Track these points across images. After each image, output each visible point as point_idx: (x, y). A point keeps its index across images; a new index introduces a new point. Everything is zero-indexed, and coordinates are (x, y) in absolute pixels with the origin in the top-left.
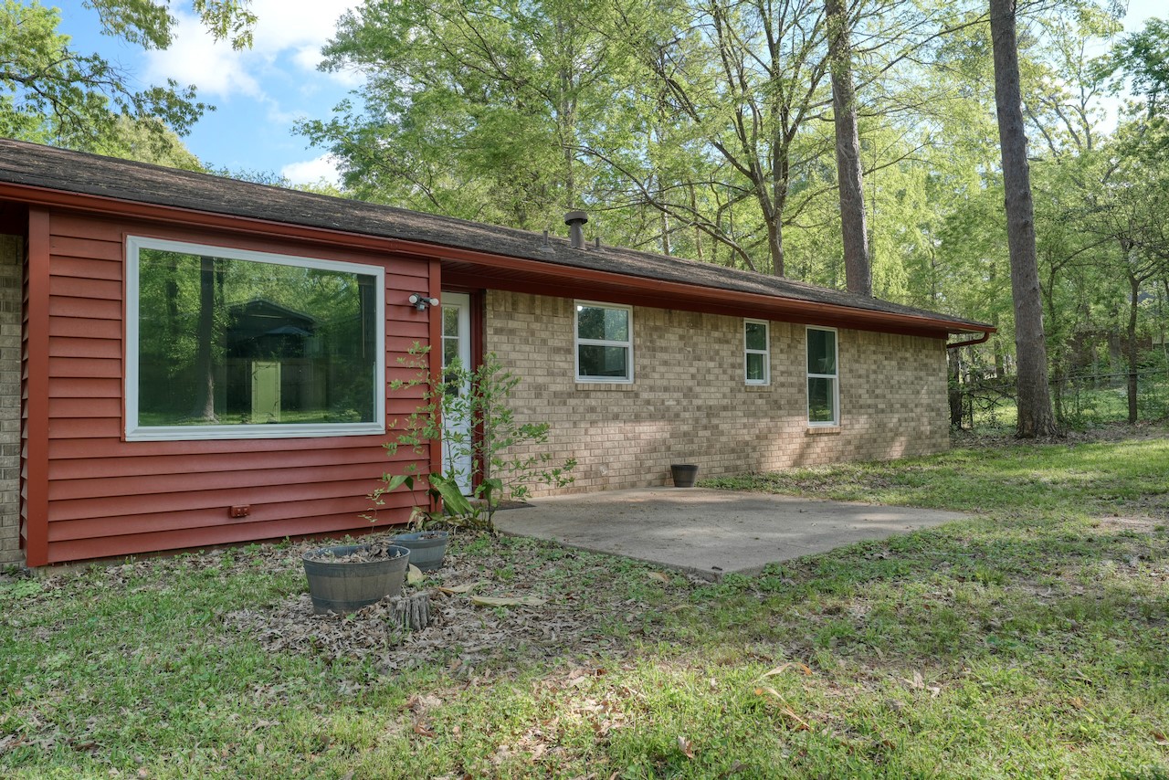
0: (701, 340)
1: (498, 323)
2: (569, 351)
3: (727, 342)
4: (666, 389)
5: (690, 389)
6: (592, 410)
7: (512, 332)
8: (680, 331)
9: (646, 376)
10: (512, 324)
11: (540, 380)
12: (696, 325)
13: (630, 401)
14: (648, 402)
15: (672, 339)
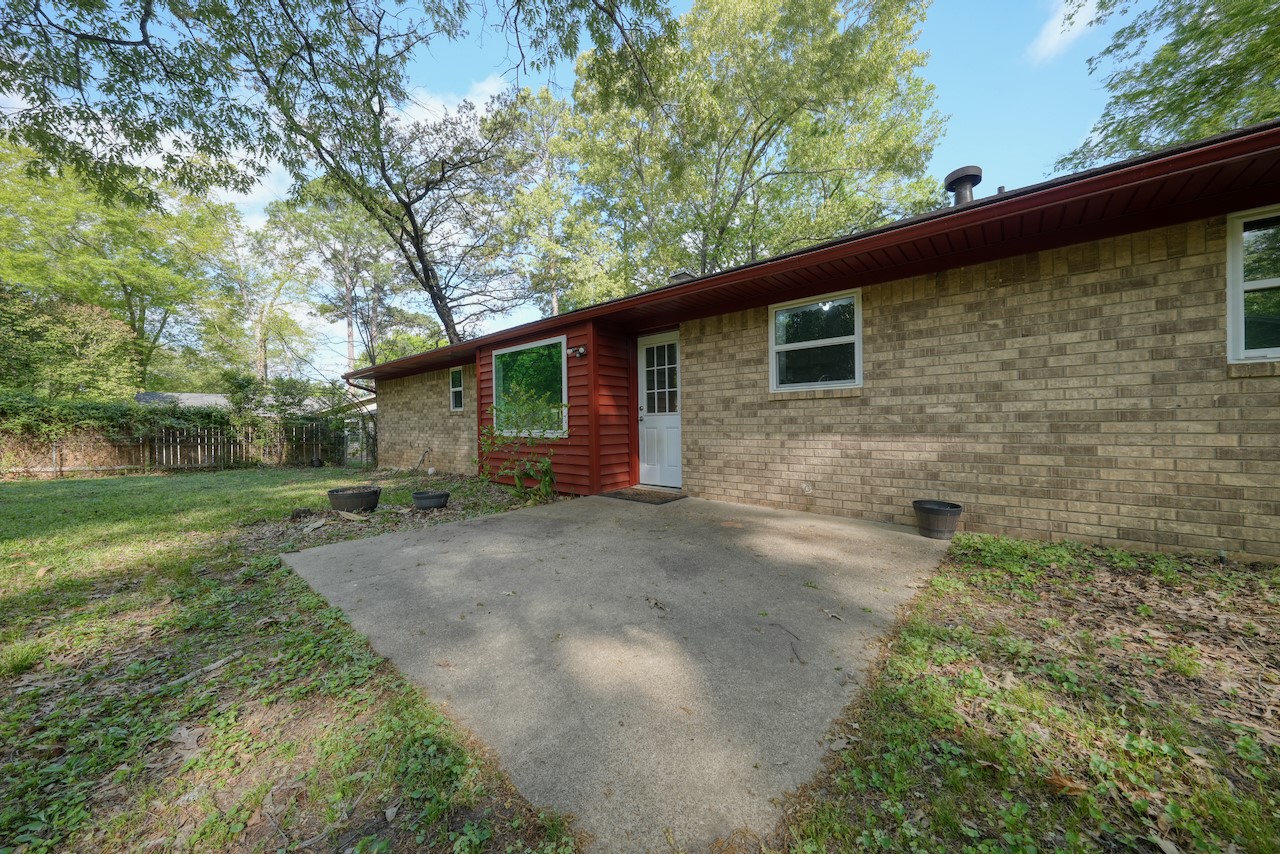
0: (1032, 302)
1: (689, 349)
2: (761, 360)
3: (1140, 284)
4: (929, 390)
5: (997, 387)
6: (792, 421)
7: (701, 354)
8: (970, 298)
9: (884, 375)
10: (700, 347)
11: (728, 394)
12: (1012, 279)
13: (854, 410)
14: (887, 410)
15: (949, 313)
